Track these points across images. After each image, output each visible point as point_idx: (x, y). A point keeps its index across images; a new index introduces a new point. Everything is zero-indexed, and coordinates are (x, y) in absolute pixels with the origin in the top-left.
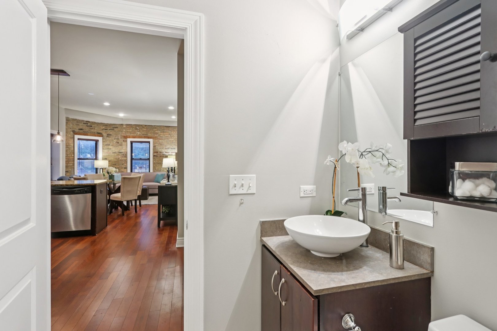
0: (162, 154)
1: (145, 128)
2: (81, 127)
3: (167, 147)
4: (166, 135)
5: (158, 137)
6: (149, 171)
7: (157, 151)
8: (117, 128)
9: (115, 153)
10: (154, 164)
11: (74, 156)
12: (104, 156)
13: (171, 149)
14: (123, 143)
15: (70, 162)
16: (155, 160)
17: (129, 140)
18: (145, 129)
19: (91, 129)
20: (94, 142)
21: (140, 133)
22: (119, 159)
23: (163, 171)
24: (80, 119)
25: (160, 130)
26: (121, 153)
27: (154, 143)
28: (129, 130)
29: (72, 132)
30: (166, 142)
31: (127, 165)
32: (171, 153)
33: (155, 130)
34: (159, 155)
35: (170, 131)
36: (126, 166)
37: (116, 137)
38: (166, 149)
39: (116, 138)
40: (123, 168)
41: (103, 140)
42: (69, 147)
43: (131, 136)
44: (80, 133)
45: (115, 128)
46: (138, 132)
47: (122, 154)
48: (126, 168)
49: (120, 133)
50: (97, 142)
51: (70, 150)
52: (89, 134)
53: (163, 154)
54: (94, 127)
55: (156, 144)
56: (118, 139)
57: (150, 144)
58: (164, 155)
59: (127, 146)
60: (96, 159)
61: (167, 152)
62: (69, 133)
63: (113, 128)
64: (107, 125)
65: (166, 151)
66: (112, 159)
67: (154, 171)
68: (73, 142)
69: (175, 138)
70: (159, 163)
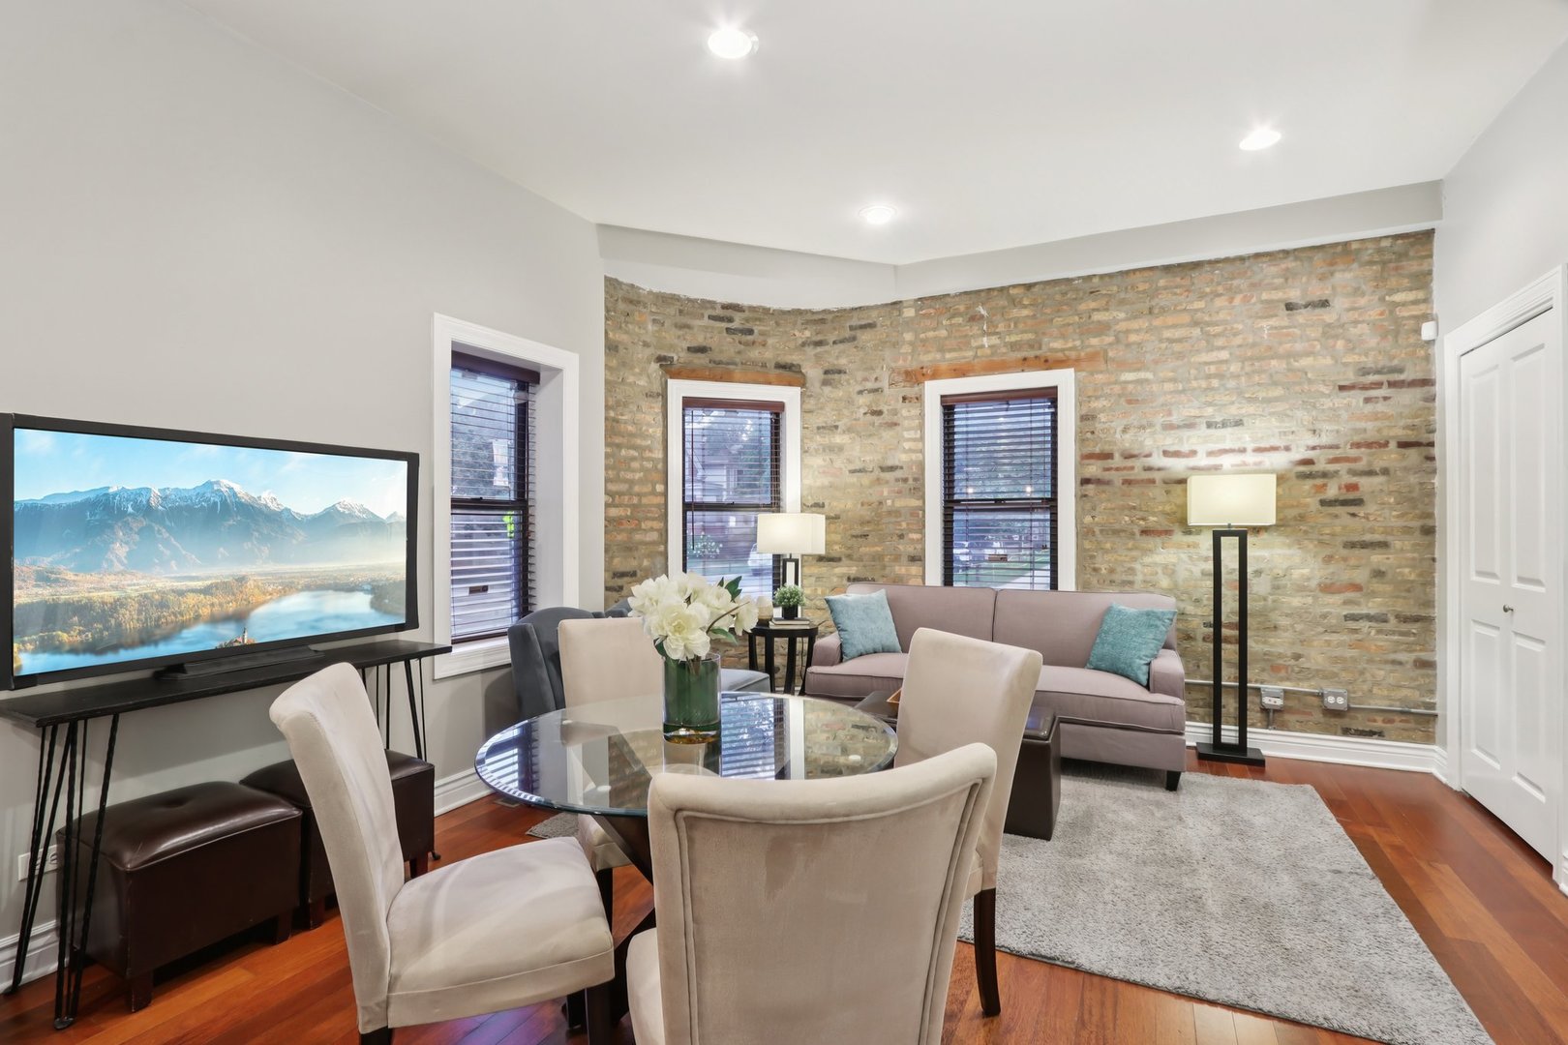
0: (1138, 463)
1: (1026, 302)
2: (700, 340)
3: (1175, 419)
4: (1167, 334)
5: (1111, 354)
6: (1054, 585)
7: (1107, 448)
8: (871, 326)
9: (860, 471)
10: (1083, 533)
11: (665, 494)
12: (810, 488)
13: (1209, 425)
14: (904, 412)
15: (643, 526)
16: (1088, 506)
17: (934, 391)
18: (1025, 312)
19: (747, 344)
20: (767, 416)
21: (995, 340)
22: (884, 509)
23: (1150, 585)
24: (693, 296)
25: (1122, 302)
26: (892, 469)
27: (1083, 395)
28: (931, 334)
29: (655, 366)
30: (1174, 380)
31: (922, 541)
32: (1210, 454)
33: (1093, 305)
34: (1117, 478)
35: (1202, 296)
36: (919, 546)
37: (866, 379)
38: (1169, 427)
39: (870, 385)
40: (904, 559)
41: (803, 402)
42: (638, 441)
43: (944, 366)
44: (693, 371)
45: (863, 327)
46: (984, 333)
47: (899, 474)
48: (918, 559)
49: (888, 353)
50: (777, 410)
51: (643, 459)
52: (737, 371)
53: (1149, 469)
54: (762, 334)
55: (1097, 398)
56: (876, 390)
57: (1054, 403)
58: (1157, 476)
59: (921, 427)
60: (775, 505)
61: (1177, 454)
62: (637, 370)
63: (853, 333)
64: (822, 321)
65: (1169, 441)
66: (849, 505)
67: (1084, 585)
68: (660, 418)
69: (1238, 340)
70: (1116, 532)
